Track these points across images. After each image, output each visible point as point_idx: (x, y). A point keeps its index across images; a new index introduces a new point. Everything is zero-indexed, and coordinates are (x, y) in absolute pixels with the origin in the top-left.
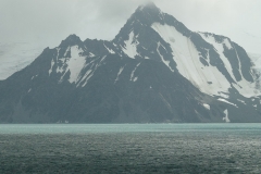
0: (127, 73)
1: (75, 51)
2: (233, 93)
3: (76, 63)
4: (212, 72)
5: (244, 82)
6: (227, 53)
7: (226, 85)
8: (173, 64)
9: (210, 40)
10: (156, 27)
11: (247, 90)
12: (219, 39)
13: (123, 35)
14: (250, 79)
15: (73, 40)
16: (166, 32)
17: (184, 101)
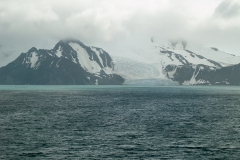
0: (54, 64)
1: (34, 54)
2: (102, 72)
3: (34, 59)
4: (94, 63)
5: (107, 68)
6: (101, 55)
7: (100, 69)
8: (77, 60)
9: (94, 50)
10: (71, 44)
11: (108, 71)
12: (98, 49)
13: (56, 47)
14: (110, 66)
15: (34, 49)
16: (75, 47)
17: (80, 76)
